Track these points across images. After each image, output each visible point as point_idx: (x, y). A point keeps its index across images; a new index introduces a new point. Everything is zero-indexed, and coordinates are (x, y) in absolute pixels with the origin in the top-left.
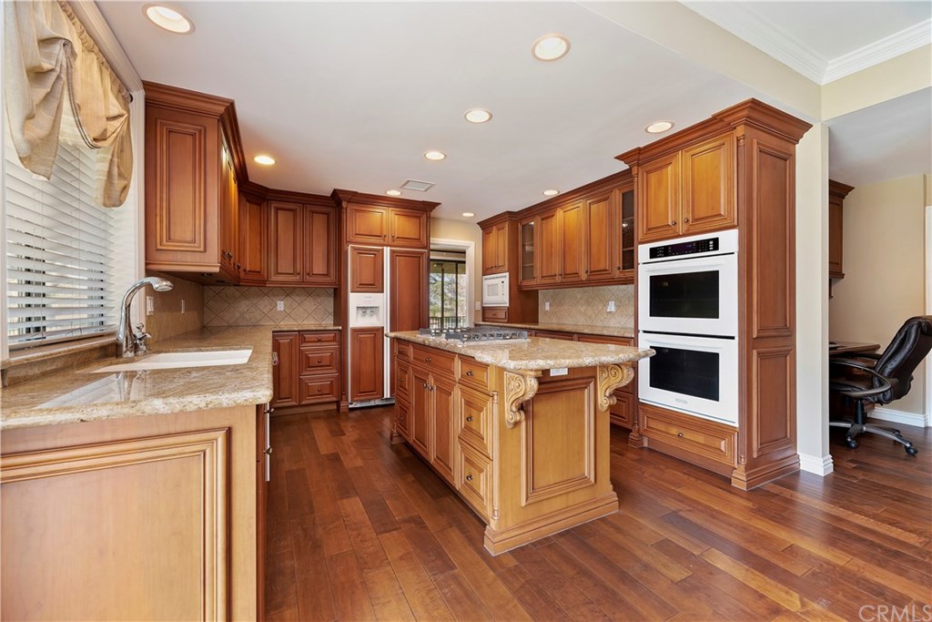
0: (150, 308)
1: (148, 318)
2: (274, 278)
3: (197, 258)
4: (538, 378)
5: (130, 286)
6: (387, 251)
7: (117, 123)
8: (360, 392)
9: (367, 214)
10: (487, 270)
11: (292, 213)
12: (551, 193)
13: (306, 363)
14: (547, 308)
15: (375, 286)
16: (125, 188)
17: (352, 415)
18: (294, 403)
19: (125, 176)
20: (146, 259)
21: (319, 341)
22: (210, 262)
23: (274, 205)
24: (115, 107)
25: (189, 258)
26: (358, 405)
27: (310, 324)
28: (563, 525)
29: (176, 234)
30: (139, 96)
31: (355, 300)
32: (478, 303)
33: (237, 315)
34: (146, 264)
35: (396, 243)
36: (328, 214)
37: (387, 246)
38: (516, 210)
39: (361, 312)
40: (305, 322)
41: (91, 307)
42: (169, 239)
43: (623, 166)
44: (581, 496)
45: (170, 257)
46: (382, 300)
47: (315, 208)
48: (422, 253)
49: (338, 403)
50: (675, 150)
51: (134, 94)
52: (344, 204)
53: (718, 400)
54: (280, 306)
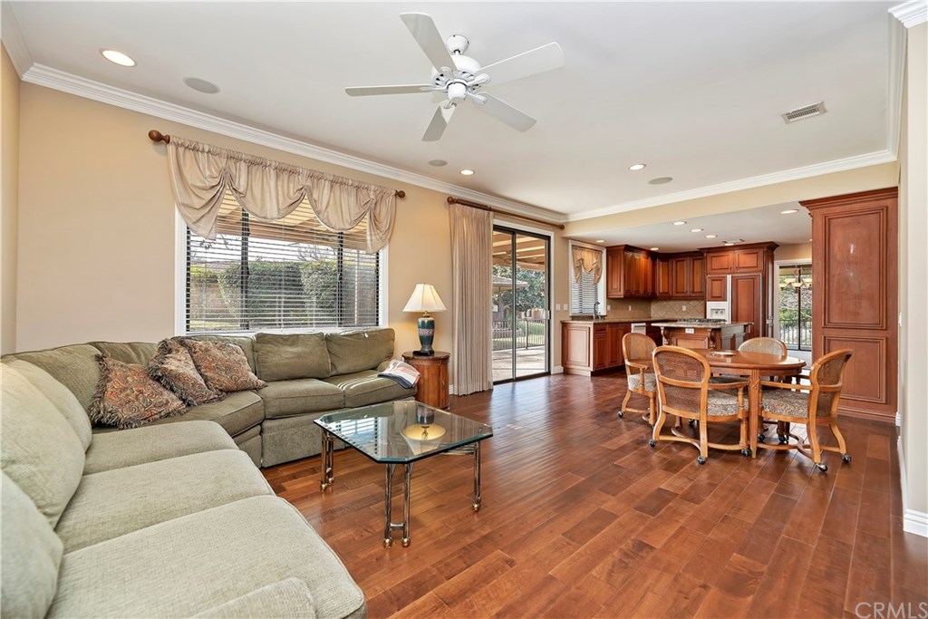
0: (609, 309)
3: (618, 293)
6: (729, 277)
9: (719, 258)
11: (684, 262)
15: (722, 298)
20: (607, 295)
22: (621, 294)
31: (711, 305)
33: (664, 312)
35: (736, 271)
37: (729, 274)
39: (714, 311)
42: (611, 289)
45: (612, 294)
46: (726, 306)
51: (603, 252)
52: (707, 254)
54: (684, 308)
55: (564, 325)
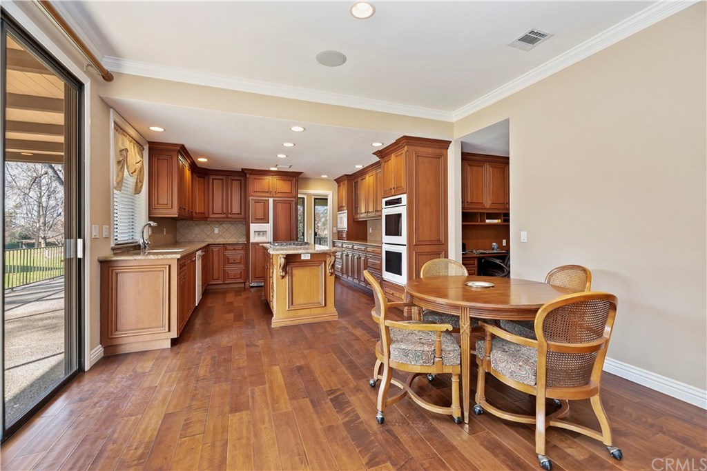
0: (150, 232)
1: (150, 236)
2: (212, 216)
3: (168, 211)
4: (285, 258)
5: (144, 224)
6: (271, 200)
7: (139, 164)
8: (256, 278)
9: (260, 181)
10: (340, 208)
11: (221, 181)
12: (359, 167)
13: (227, 261)
14: (371, 231)
15: (265, 220)
16: (142, 185)
17: (252, 290)
18: (221, 282)
19: (141, 182)
20: (149, 212)
21: (234, 249)
22: (174, 213)
23: (212, 177)
24: (139, 158)
25: (166, 211)
26: (256, 285)
27: (232, 240)
28: (307, 321)
29: (161, 202)
30: (146, 148)
31: (254, 227)
32: (335, 228)
33: (194, 235)
34: (149, 214)
35: (277, 195)
36: (240, 180)
37: (271, 197)
38: (350, 174)
39: (257, 233)
40: (230, 240)
41: (129, 232)
42: (158, 204)
43: (376, 159)
44: (318, 311)
45: (158, 211)
46: (268, 227)
47: (233, 178)
48: (292, 201)
49: (245, 283)
50: (390, 153)
51: (145, 147)
52: (248, 176)
53: (401, 275)
54: (216, 231)
55: (106, 266)
